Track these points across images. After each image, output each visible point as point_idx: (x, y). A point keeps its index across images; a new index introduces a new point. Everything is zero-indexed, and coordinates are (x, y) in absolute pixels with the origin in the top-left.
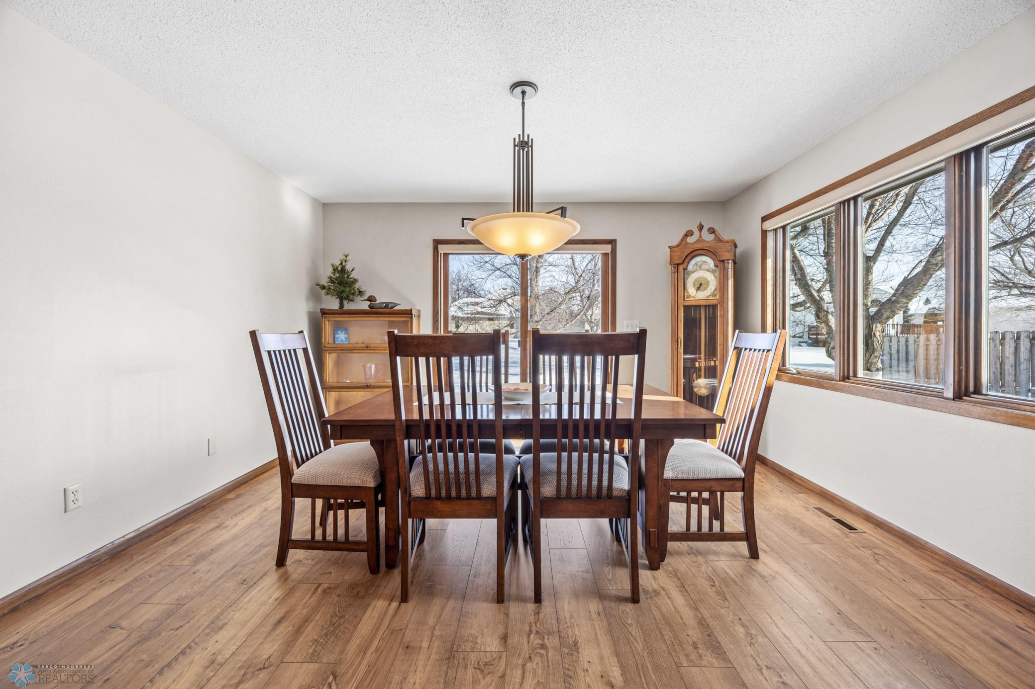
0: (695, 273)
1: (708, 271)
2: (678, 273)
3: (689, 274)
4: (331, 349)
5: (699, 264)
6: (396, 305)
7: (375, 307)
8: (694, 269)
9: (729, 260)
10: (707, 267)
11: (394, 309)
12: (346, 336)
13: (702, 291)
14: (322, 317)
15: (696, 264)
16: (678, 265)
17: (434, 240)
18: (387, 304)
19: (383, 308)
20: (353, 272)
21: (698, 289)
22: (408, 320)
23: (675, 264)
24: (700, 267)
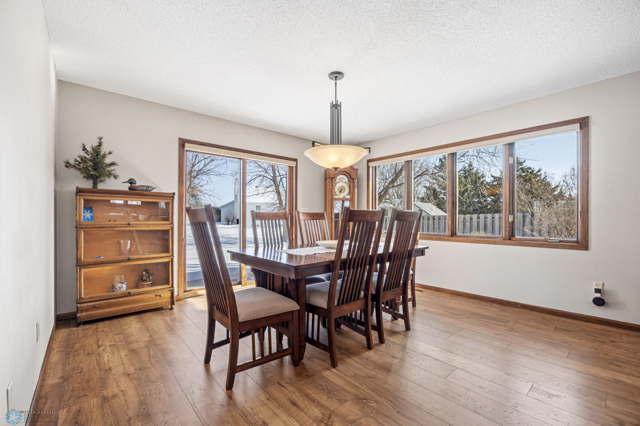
0: (339, 183)
1: (345, 183)
2: (332, 182)
3: (336, 183)
4: (88, 226)
5: (341, 179)
6: (153, 189)
7: (137, 189)
8: (339, 181)
9: (355, 179)
10: (345, 181)
11: (152, 191)
12: (91, 214)
13: (343, 193)
14: (76, 195)
15: (339, 179)
16: (332, 178)
17: (179, 139)
18: (148, 187)
19: (144, 191)
20: (109, 155)
21: (340, 192)
22: (169, 202)
23: (331, 178)
24: (341, 180)
